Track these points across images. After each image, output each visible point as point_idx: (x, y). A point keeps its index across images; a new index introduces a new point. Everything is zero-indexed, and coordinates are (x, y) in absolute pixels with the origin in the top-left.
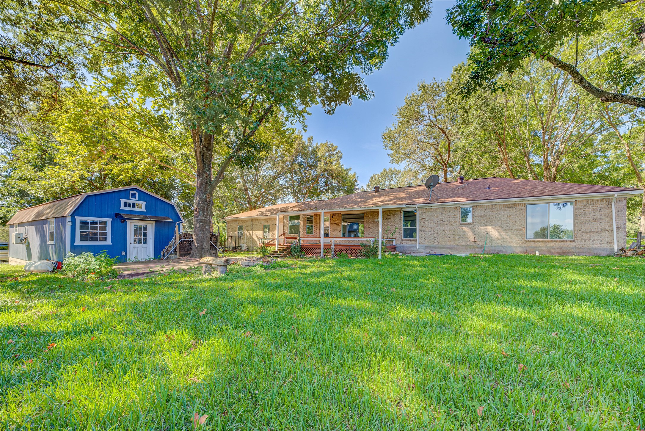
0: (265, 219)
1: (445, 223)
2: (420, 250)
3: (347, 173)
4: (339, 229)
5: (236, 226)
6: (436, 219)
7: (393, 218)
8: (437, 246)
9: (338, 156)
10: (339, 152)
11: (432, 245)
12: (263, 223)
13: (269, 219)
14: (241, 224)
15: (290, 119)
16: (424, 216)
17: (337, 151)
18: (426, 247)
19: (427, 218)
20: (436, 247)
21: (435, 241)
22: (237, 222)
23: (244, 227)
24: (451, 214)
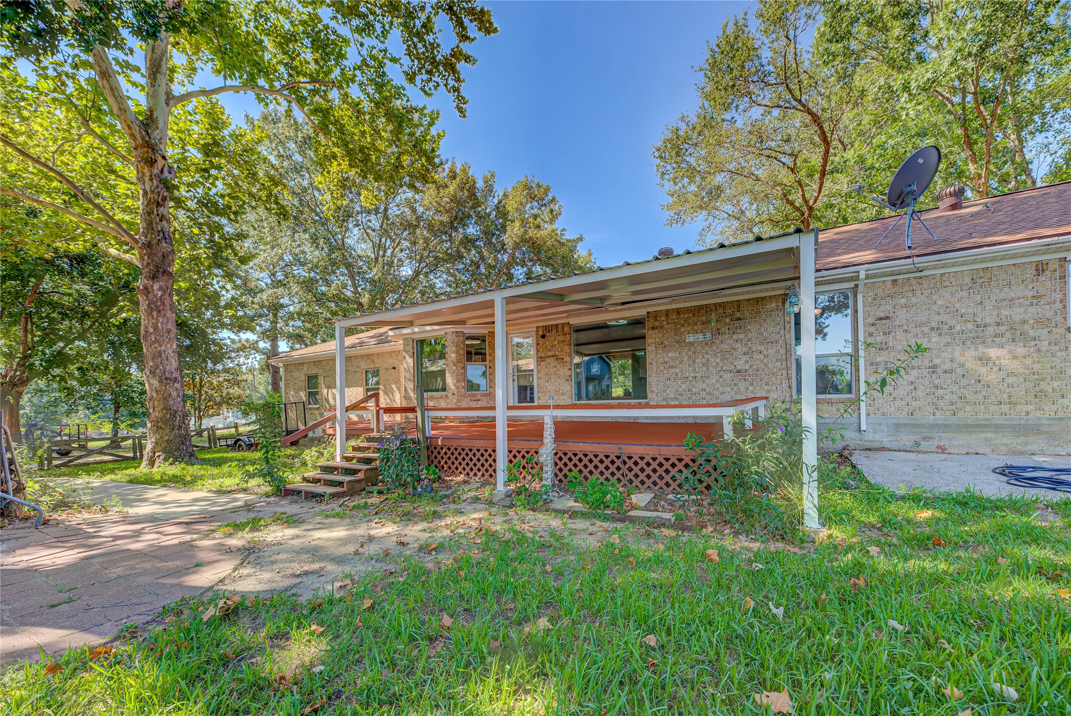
0: (368, 356)
1: (990, 330)
2: (869, 436)
3: (572, 250)
4: (564, 371)
5: (303, 378)
6: (944, 318)
7: (753, 327)
8: (953, 420)
9: (552, 211)
10: (553, 200)
11: (927, 416)
12: (364, 365)
13: (378, 354)
14: (314, 371)
15: (418, 78)
16: (886, 308)
17: (550, 197)
18: (897, 426)
19: (902, 316)
20: (945, 427)
21: (941, 403)
22: (306, 366)
23: (321, 380)
24: (1017, 291)
